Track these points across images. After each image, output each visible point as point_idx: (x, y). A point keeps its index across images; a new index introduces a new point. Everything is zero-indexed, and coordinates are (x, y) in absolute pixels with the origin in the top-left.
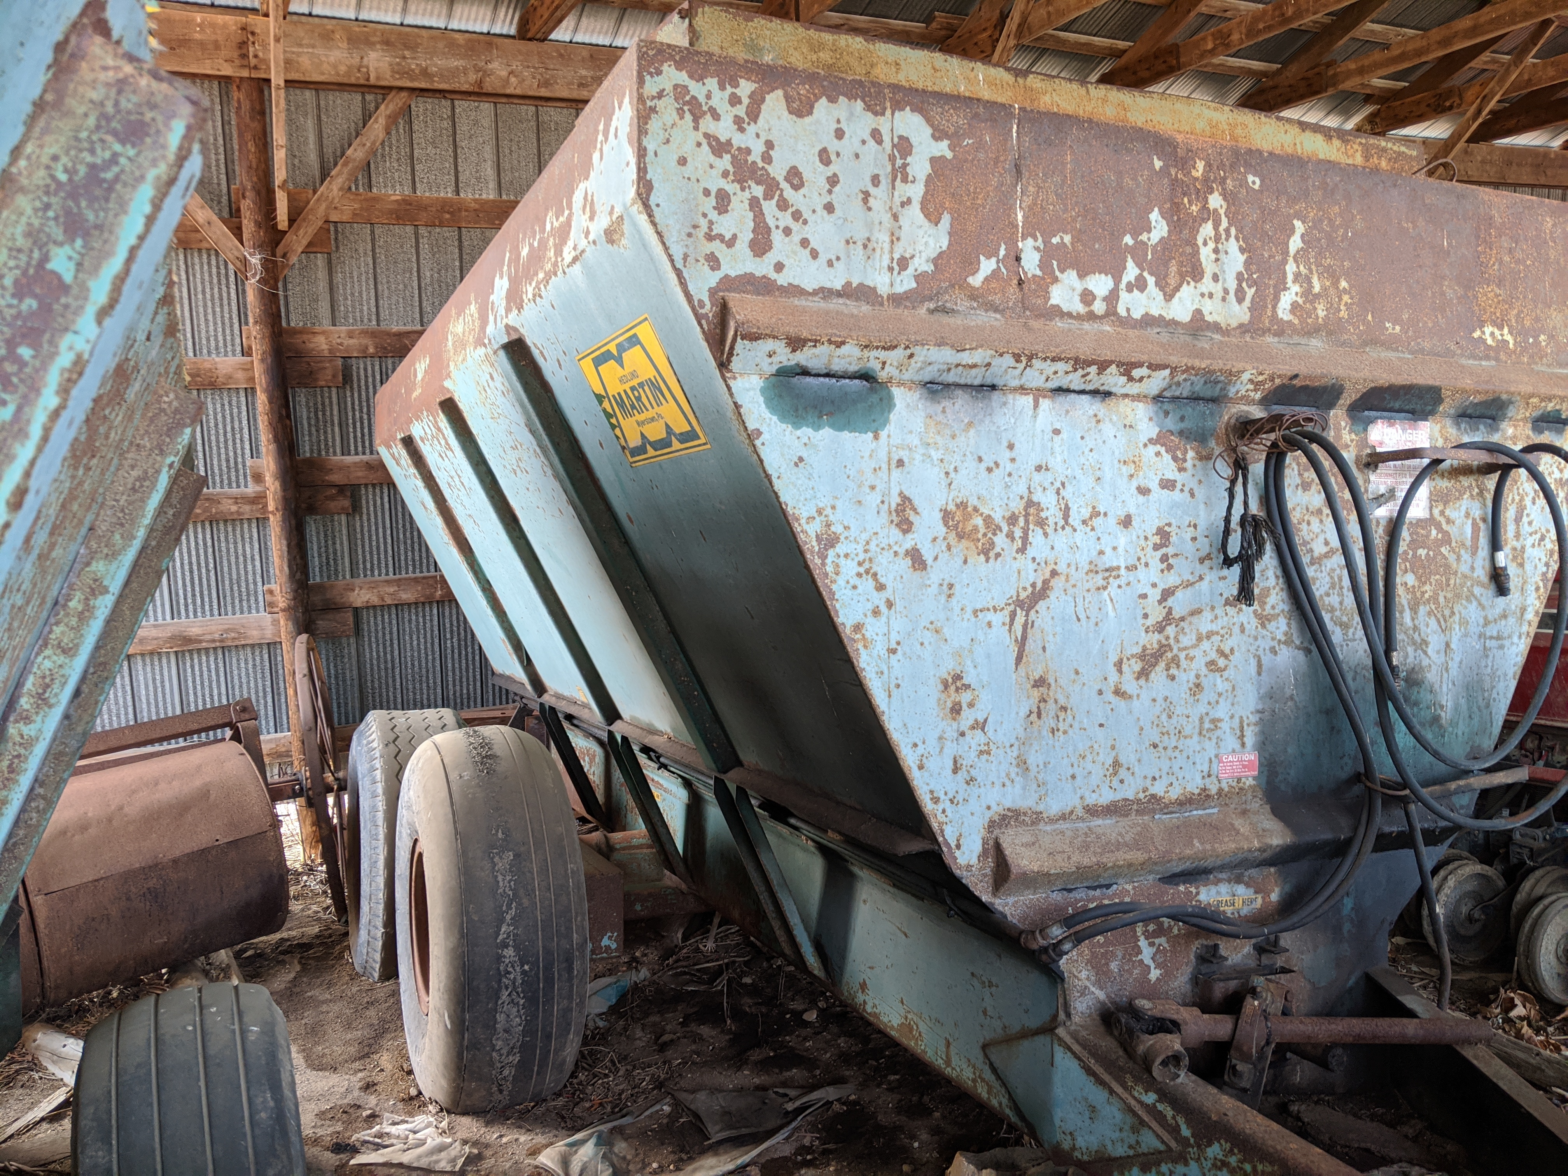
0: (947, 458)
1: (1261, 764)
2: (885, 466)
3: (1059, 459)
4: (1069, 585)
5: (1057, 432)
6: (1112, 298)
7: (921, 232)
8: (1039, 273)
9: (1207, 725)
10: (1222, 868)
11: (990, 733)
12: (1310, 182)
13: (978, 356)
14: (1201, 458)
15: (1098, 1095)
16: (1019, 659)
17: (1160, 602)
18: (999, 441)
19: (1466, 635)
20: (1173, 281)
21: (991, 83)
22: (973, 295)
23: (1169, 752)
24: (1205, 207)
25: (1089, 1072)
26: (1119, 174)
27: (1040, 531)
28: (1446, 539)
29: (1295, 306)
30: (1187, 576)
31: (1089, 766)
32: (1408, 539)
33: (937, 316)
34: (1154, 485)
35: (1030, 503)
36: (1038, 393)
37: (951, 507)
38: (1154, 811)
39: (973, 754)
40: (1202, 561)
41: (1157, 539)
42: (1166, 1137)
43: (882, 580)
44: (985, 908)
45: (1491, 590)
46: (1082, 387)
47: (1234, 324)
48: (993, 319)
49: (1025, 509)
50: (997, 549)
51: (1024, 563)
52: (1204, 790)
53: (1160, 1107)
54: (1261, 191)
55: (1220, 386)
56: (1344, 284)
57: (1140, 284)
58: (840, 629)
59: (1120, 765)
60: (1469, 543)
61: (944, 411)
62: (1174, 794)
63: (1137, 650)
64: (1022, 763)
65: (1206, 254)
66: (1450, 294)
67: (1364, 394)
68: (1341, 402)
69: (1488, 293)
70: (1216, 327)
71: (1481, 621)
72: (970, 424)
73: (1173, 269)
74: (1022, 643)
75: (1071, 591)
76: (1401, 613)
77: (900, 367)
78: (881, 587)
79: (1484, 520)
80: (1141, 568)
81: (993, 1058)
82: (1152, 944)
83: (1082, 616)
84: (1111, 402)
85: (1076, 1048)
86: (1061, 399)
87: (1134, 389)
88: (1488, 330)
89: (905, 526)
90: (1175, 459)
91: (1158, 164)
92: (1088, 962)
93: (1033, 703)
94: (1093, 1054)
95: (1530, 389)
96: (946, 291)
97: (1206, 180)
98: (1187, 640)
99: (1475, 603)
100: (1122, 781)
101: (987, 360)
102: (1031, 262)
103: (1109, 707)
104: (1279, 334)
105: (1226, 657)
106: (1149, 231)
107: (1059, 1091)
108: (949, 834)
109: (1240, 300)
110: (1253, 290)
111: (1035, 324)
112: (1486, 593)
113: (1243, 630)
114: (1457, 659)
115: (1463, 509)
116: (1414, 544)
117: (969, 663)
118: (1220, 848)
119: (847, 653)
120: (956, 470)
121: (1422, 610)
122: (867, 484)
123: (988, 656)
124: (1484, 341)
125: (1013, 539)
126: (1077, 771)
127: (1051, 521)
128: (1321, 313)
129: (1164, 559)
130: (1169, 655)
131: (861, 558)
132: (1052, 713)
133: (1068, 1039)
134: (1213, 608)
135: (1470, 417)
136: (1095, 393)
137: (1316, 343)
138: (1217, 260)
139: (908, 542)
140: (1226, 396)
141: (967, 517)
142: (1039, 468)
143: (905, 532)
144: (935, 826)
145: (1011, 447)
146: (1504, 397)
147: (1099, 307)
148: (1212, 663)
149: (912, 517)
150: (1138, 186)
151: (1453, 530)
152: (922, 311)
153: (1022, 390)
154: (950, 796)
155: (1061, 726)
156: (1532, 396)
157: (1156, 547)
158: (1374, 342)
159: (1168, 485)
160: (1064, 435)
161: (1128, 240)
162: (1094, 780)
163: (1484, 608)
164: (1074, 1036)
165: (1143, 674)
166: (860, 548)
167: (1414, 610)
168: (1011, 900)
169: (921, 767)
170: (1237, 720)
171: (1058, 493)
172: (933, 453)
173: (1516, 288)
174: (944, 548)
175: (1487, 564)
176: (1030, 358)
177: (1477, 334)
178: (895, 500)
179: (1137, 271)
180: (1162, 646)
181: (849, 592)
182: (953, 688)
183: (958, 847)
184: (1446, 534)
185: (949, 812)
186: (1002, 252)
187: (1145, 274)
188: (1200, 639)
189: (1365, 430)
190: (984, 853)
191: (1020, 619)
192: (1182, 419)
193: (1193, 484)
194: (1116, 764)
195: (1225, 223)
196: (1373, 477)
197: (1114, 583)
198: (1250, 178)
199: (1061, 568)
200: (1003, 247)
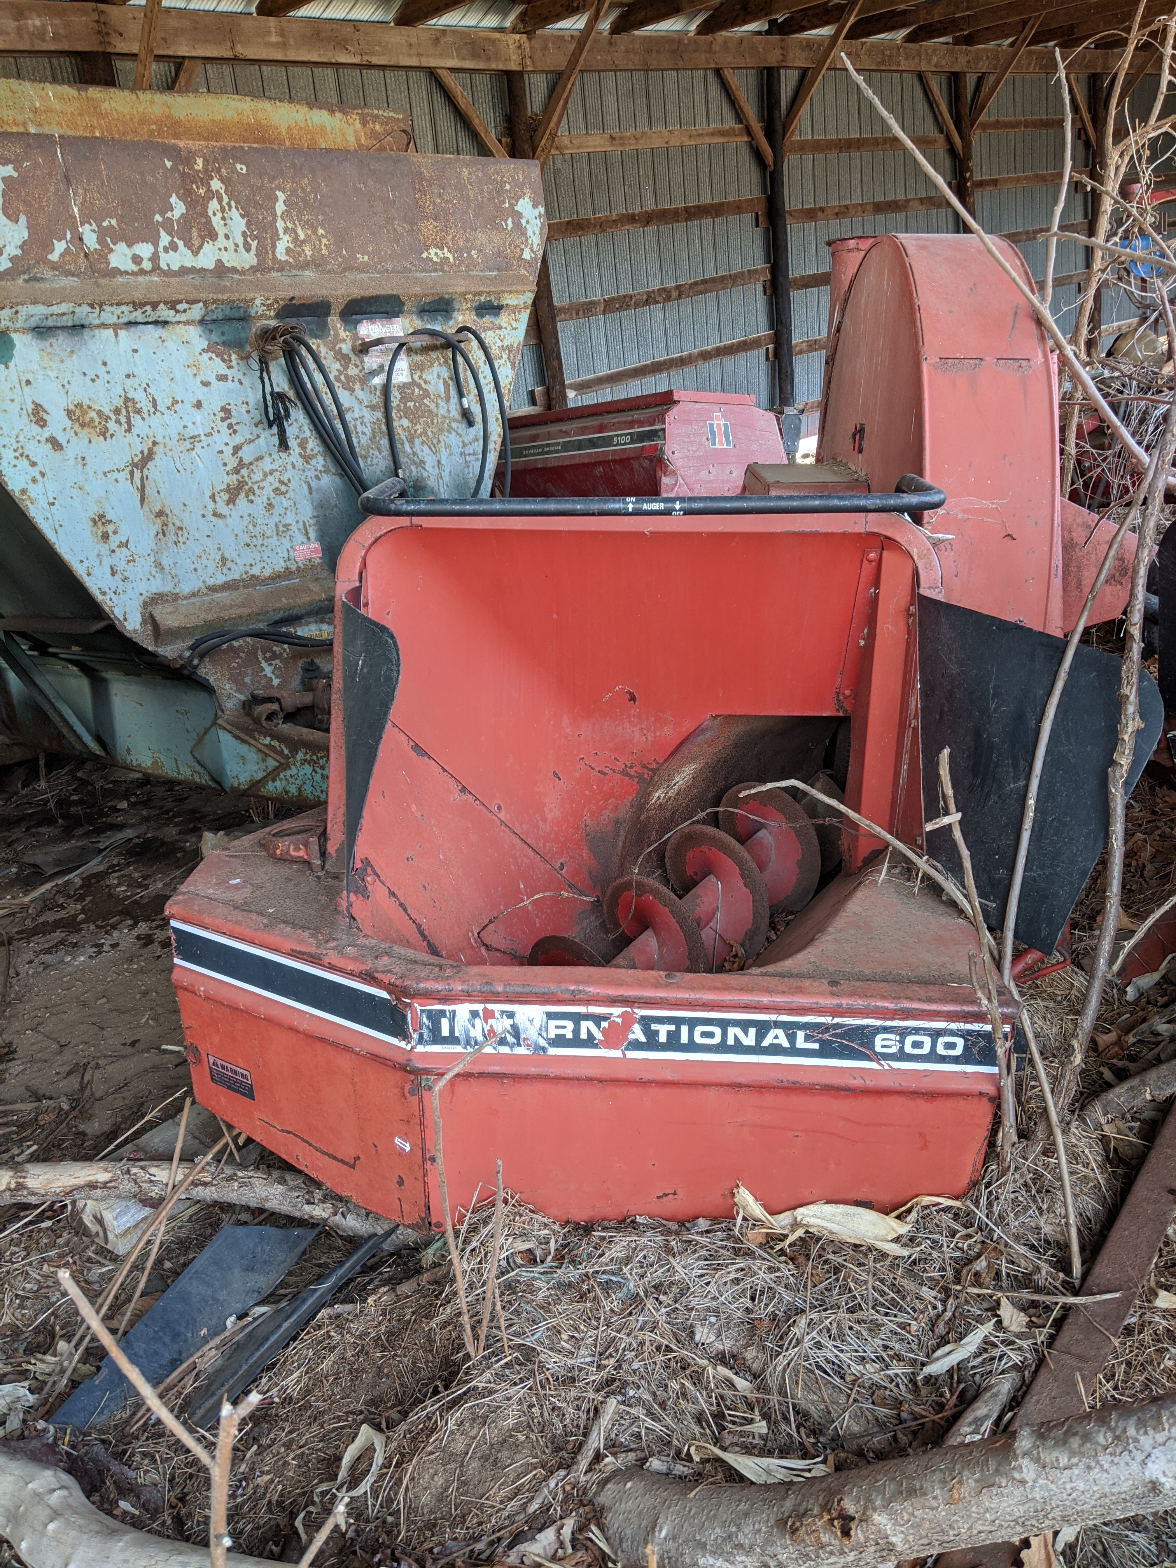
0: (60, 376)
1: (323, 550)
2: (18, 386)
3: (141, 368)
4: (167, 450)
5: (135, 351)
6: (155, 258)
7: (7, 229)
8: (98, 247)
9: (281, 529)
10: (308, 614)
11: (133, 549)
12: (283, 164)
13: (64, 308)
14: (242, 359)
15: (243, 749)
16: (142, 501)
17: (233, 455)
18: (95, 361)
19: (451, 455)
20: (196, 242)
21: (60, 98)
22: (54, 266)
23: (259, 548)
24: (209, 190)
25: (237, 738)
26: (142, 174)
27: (138, 417)
28: (427, 394)
29: (288, 251)
30: (248, 436)
31: (205, 562)
32: (399, 396)
33: (32, 283)
34: (212, 379)
35: (127, 400)
36: (116, 327)
37: (71, 407)
38: (255, 585)
39: (123, 563)
40: (256, 425)
41: (222, 414)
42: (278, 758)
43: (34, 459)
44: (154, 655)
45: (464, 425)
46: (145, 320)
47: (247, 267)
48: (72, 281)
49: (125, 403)
50: (111, 432)
51: (131, 438)
52: (287, 568)
53: (273, 743)
54: (248, 174)
55: (242, 310)
56: (321, 231)
57: (173, 247)
58: (12, 493)
59: (226, 559)
60: (443, 395)
61: (51, 345)
62: (267, 573)
63: (224, 486)
64: (159, 565)
65: (216, 221)
66: (399, 229)
67: (346, 306)
68: (333, 311)
69: (428, 227)
70: (234, 270)
71: (461, 445)
72: (72, 352)
73: (195, 234)
74: (142, 490)
75: (169, 453)
76: (402, 444)
77: (11, 320)
78: (34, 464)
79: (451, 379)
80: (215, 434)
81: (196, 755)
82: (270, 665)
83: (180, 469)
84: (170, 328)
85: (229, 727)
86: (133, 329)
87: (183, 317)
88: (433, 251)
89: (42, 423)
90: (223, 360)
91: (169, 164)
92: (229, 679)
93: (158, 527)
94: (238, 728)
95: (463, 289)
96: (34, 267)
97: (205, 170)
98: (256, 477)
99: (454, 434)
100: (229, 569)
101: (71, 309)
102: (91, 240)
103: (211, 525)
104: (281, 270)
105: (286, 485)
106: (172, 210)
107: (226, 756)
108: (118, 613)
109: (248, 250)
110: (256, 242)
111: (103, 281)
112: (461, 427)
113: (294, 467)
114: (447, 470)
115: (435, 373)
116: (404, 399)
117: (108, 506)
118: (299, 601)
119: (20, 509)
120: (69, 382)
121: (417, 442)
122: (8, 398)
123: (120, 501)
124: (431, 260)
125: (120, 424)
126: (196, 565)
127: (145, 410)
128: (309, 253)
129: (230, 426)
130: (246, 487)
131: (15, 446)
132: (173, 532)
133: (224, 724)
134: (270, 455)
135: (428, 311)
136: (156, 323)
137: (309, 274)
138: (225, 225)
139: (46, 433)
140: (250, 316)
141: (84, 413)
142: (128, 376)
143: (42, 427)
144: (107, 609)
145: (105, 364)
146: (446, 296)
147: (147, 265)
148: (277, 489)
149: (45, 417)
150: (157, 179)
151: (430, 388)
152: (20, 281)
153: (103, 326)
154: (113, 589)
155: (180, 539)
156: (466, 293)
157: (223, 420)
158: (351, 268)
159: (222, 378)
160: (141, 352)
161: (158, 218)
162: (210, 570)
163: (461, 436)
164: (227, 721)
165: (231, 501)
166: (13, 441)
167: (411, 441)
168: (169, 648)
169: (89, 574)
170: (301, 523)
171: (145, 390)
172: (50, 373)
173: (449, 220)
174: (72, 434)
175: (458, 407)
176: (101, 305)
177: (425, 255)
178: (31, 407)
179: (170, 238)
180: (240, 482)
181: (12, 470)
182: (100, 523)
183: (125, 620)
184: (425, 390)
185: (114, 599)
186: (69, 236)
187: (175, 239)
188: (265, 475)
189: (356, 328)
190: (144, 622)
191: (137, 475)
192: (223, 334)
193: (241, 376)
194: (224, 559)
195: (226, 199)
196: (366, 359)
197: (198, 446)
198: (238, 166)
199: (159, 439)
200: (68, 233)
